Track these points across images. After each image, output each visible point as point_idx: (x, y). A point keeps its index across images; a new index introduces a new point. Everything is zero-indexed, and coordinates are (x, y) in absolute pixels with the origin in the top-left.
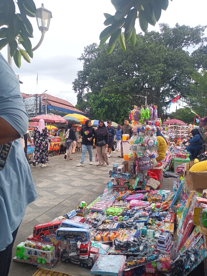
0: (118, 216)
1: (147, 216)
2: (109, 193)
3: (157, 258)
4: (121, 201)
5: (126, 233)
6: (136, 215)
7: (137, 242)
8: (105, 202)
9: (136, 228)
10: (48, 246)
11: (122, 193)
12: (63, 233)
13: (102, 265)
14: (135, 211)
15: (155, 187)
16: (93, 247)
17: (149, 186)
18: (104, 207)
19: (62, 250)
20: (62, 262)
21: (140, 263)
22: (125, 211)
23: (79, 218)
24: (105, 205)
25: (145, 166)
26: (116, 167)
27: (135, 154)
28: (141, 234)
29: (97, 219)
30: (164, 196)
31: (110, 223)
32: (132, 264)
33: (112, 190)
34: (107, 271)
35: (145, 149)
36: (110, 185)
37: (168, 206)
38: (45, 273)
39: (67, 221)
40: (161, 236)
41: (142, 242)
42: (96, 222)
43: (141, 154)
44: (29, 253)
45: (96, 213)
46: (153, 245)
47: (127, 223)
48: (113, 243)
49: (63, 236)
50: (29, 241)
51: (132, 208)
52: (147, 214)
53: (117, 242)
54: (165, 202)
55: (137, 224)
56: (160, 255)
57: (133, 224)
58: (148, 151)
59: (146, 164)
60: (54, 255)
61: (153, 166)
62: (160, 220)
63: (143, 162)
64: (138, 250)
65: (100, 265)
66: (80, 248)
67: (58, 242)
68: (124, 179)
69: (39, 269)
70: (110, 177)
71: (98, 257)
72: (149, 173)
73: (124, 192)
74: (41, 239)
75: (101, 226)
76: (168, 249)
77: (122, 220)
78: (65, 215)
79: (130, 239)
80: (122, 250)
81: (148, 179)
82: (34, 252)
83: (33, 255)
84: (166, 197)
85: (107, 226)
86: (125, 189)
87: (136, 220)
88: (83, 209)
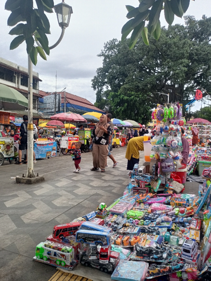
0: (139, 220)
1: (170, 222)
2: (129, 195)
3: (182, 267)
4: (142, 204)
5: (147, 238)
6: (158, 220)
7: (160, 249)
8: (125, 205)
9: (158, 233)
10: (67, 247)
11: (143, 196)
12: (83, 235)
13: (123, 271)
14: (156, 216)
15: (178, 190)
16: (114, 251)
17: (172, 190)
18: (124, 209)
19: (81, 253)
20: (82, 265)
21: (164, 272)
22: (147, 214)
23: (98, 220)
24: (125, 208)
25: (168, 168)
26: (136, 169)
27: (158, 155)
28: (164, 240)
29: (117, 222)
30: (188, 200)
31: (131, 226)
32: (155, 272)
33: (132, 192)
34: (128, 278)
35: (168, 150)
36: (130, 187)
37: (192, 211)
38: (65, 275)
39: (86, 223)
40: (187, 244)
41: (165, 249)
42: (116, 225)
43: (164, 156)
44: (49, 253)
45: (116, 215)
46: (177, 253)
47: (149, 228)
48: (135, 248)
49: (83, 239)
50: (48, 242)
51: (154, 212)
52: (170, 219)
53: (138, 248)
54: (190, 207)
55: (160, 230)
56: (185, 265)
57: (155, 229)
58: (171, 152)
59: (169, 166)
60: (73, 257)
61: (176, 169)
62: (184, 226)
63: (165, 164)
64: (161, 258)
65: (121, 271)
66: (101, 252)
67: (77, 244)
68: (146, 181)
69: (58, 271)
70: (131, 178)
71: (118, 262)
72: (173, 175)
73: (145, 194)
74: (60, 240)
75: (121, 229)
76: (194, 258)
77: (143, 225)
78: (84, 217)
79: (152, 245)
80: (144, 257)
81: (171, 182)
82: (53, 253)
83: (53, 256)
84: (190, 202)
85: (128, 229)
86: (146, 191)
87: (158, 224)
88: (103, 211)
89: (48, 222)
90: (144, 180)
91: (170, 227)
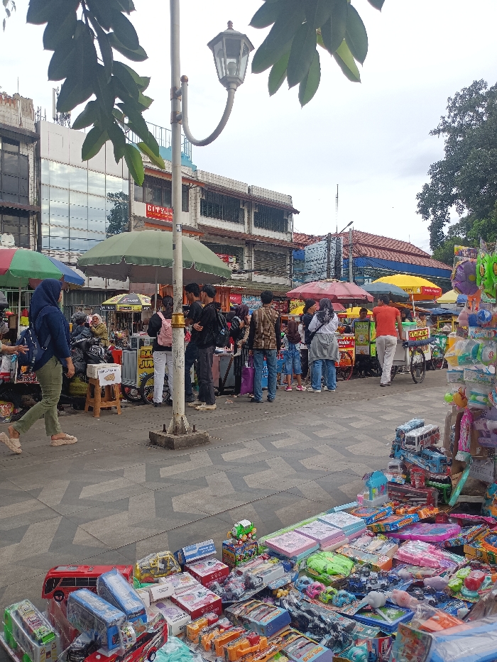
0: (328, 585)
1: (408, 609)
4: (380, 538)
22: (361, 573)
23: (213, 566)
24: (311, 542)
26: (402, 431)
27: (463, 396)
29: (253, 580)
35: (493, 383)
36: (376, 482)
43: (480, 398)
45: (276, 560)
57: (334, 627)
59: (496, 431)
63: (485, 425)
68: (427, 469)
70: (393, 456)
77: (331, 603)
78: (179, 551)
85: (253, 610)
86: (426, 499)
87: (369, 611)
88: (241, 542)
89: (116, 549)
90: (423, 467)
91: (390, 629)
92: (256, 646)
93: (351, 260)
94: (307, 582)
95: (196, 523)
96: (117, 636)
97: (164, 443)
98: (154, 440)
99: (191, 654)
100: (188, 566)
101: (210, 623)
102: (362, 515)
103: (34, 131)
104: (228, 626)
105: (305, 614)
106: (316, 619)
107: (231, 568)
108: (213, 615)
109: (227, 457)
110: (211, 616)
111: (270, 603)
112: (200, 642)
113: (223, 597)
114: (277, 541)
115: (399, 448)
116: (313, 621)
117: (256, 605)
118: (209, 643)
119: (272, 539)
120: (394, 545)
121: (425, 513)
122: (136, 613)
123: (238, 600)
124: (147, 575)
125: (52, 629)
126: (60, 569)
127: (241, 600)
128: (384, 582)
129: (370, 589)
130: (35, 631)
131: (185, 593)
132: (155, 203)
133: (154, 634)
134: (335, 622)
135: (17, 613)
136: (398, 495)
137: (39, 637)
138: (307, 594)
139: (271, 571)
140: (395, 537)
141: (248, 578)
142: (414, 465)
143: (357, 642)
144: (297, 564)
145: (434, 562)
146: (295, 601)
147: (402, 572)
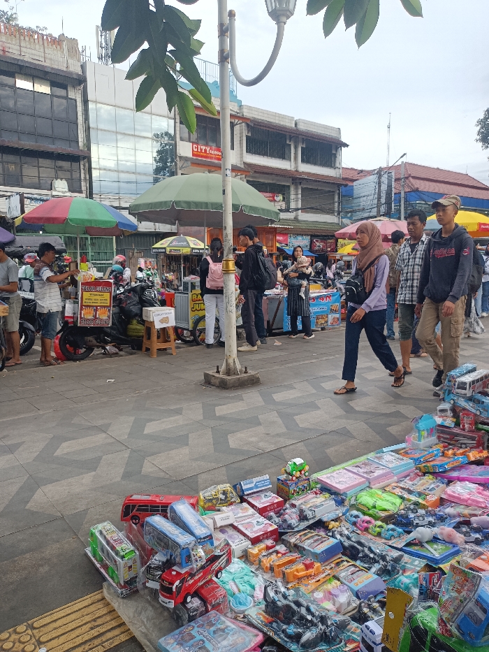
1: (455, 545)
4: (428, 478)
5: (343, 574)
18: (353, 484)
23: (269, 499)
24: (360, 480)
26: (453, 377)
29: (307, 513)
36: (425, 425)
45: (327, 495)
52: (459, 539)
55: (405, 560)
57: (383, 558)
60: (137, 569)
68: (478, 413)
69: (99, 591)
73: (463, 451)
77: (380, 535)
85: (308, 539)
86: (475, 442)
87: (416, 545)
88: (294, 478)
89: (180, 480)
90: (474, 411)
91: (437, 561)
92: (311, 570)
93: (403, 195)
94: (356, 517)
95: (252, 459)
96: (189, 557)
97: (218, 383)
98: (208, 381)
99: (252, 574)
100: (246, 497)
101: (268, 548)
102: (411, 456)
103: (80, 73)
104: (284, 552)
105: (356, 545)
106: (366, 550)
107: (285, 501)
108: (272, 541)
109: (278, 397)
110: (269, 542)
111: (322, 533)
112: (259, 564)
113: (279, 526)
114: (328, 478)
115: (450, 392)
116: (363, 551)
117: (310, 535)
118: (268, 565)
119: (324, 476)
120: (441, 485)
121: (474, 455)
122: (204, 538)
123: (293, 529)
124: (210, 504)
125: (132, 548)
126: (135, 497)
127: (296, 529)
128: (431, 519)
129: (417, 525)
130: (117, 548)
131: (246, 521)
132: (200, 142)
133: (220, 556)
134: (384, 553)
135: (101, 533)
136: (447, 437)
137: (122, 553)
138: (356, 527)
139: (323, 505)
140: (443, 477)
141: (301, 511)
142: (464, 409)
143: (404, 571)
144: (348, 499)
145: (481, 502)
146: (346, 532)
147: (449, 510)
